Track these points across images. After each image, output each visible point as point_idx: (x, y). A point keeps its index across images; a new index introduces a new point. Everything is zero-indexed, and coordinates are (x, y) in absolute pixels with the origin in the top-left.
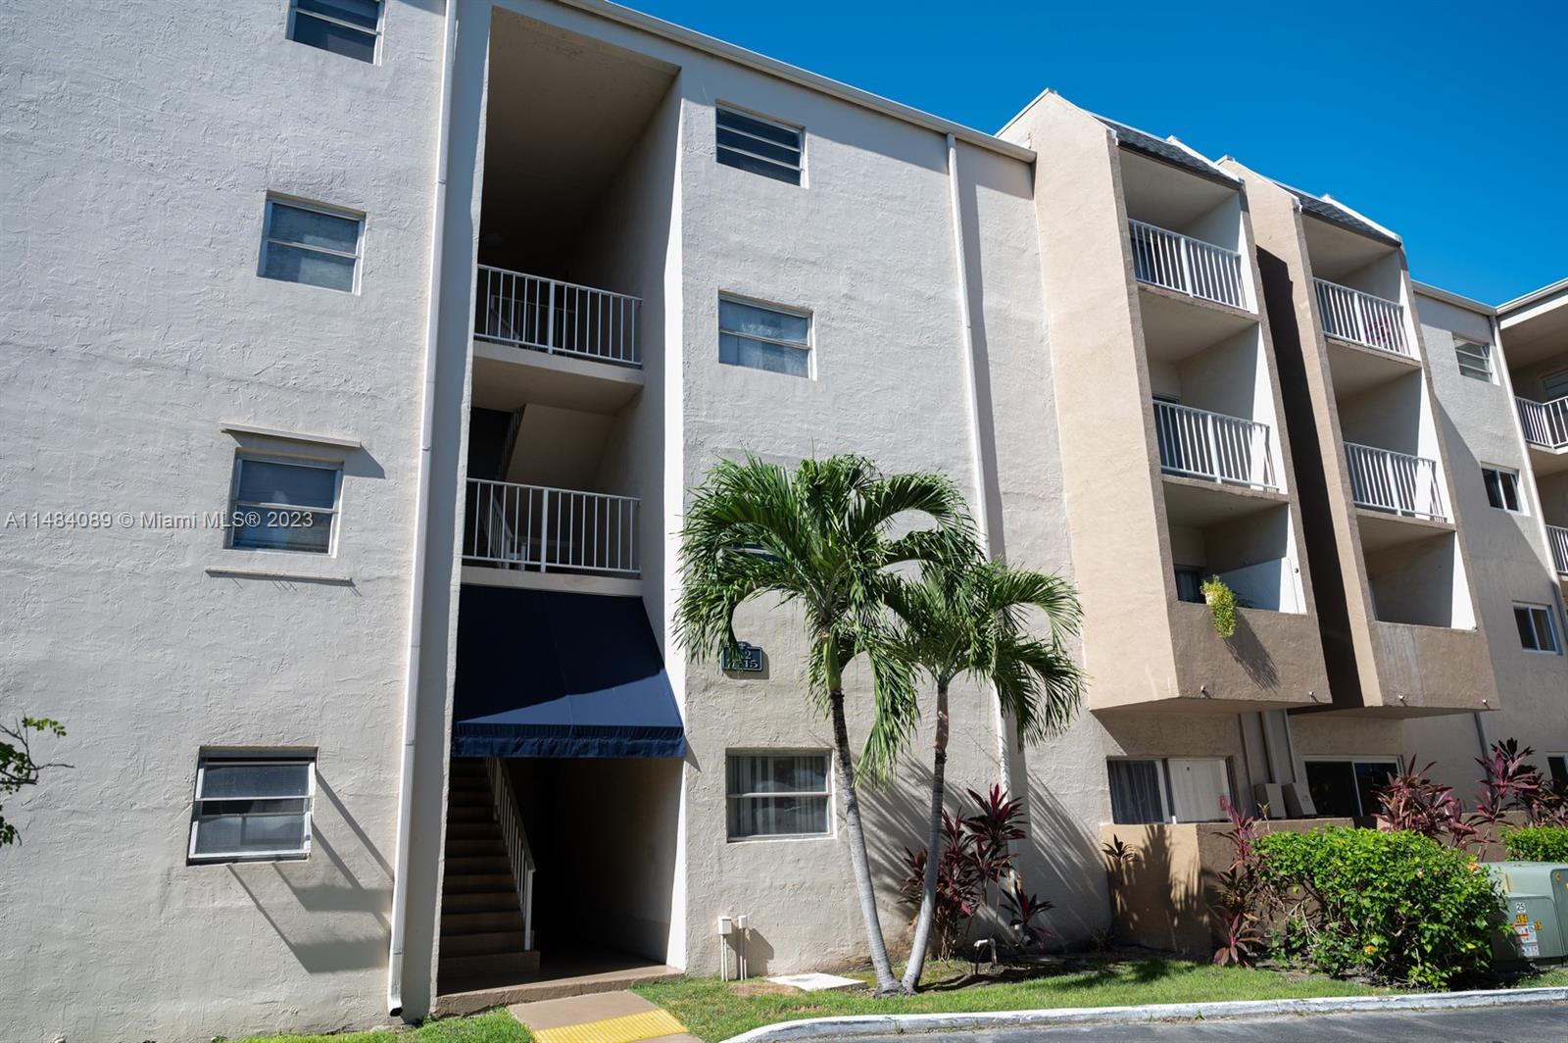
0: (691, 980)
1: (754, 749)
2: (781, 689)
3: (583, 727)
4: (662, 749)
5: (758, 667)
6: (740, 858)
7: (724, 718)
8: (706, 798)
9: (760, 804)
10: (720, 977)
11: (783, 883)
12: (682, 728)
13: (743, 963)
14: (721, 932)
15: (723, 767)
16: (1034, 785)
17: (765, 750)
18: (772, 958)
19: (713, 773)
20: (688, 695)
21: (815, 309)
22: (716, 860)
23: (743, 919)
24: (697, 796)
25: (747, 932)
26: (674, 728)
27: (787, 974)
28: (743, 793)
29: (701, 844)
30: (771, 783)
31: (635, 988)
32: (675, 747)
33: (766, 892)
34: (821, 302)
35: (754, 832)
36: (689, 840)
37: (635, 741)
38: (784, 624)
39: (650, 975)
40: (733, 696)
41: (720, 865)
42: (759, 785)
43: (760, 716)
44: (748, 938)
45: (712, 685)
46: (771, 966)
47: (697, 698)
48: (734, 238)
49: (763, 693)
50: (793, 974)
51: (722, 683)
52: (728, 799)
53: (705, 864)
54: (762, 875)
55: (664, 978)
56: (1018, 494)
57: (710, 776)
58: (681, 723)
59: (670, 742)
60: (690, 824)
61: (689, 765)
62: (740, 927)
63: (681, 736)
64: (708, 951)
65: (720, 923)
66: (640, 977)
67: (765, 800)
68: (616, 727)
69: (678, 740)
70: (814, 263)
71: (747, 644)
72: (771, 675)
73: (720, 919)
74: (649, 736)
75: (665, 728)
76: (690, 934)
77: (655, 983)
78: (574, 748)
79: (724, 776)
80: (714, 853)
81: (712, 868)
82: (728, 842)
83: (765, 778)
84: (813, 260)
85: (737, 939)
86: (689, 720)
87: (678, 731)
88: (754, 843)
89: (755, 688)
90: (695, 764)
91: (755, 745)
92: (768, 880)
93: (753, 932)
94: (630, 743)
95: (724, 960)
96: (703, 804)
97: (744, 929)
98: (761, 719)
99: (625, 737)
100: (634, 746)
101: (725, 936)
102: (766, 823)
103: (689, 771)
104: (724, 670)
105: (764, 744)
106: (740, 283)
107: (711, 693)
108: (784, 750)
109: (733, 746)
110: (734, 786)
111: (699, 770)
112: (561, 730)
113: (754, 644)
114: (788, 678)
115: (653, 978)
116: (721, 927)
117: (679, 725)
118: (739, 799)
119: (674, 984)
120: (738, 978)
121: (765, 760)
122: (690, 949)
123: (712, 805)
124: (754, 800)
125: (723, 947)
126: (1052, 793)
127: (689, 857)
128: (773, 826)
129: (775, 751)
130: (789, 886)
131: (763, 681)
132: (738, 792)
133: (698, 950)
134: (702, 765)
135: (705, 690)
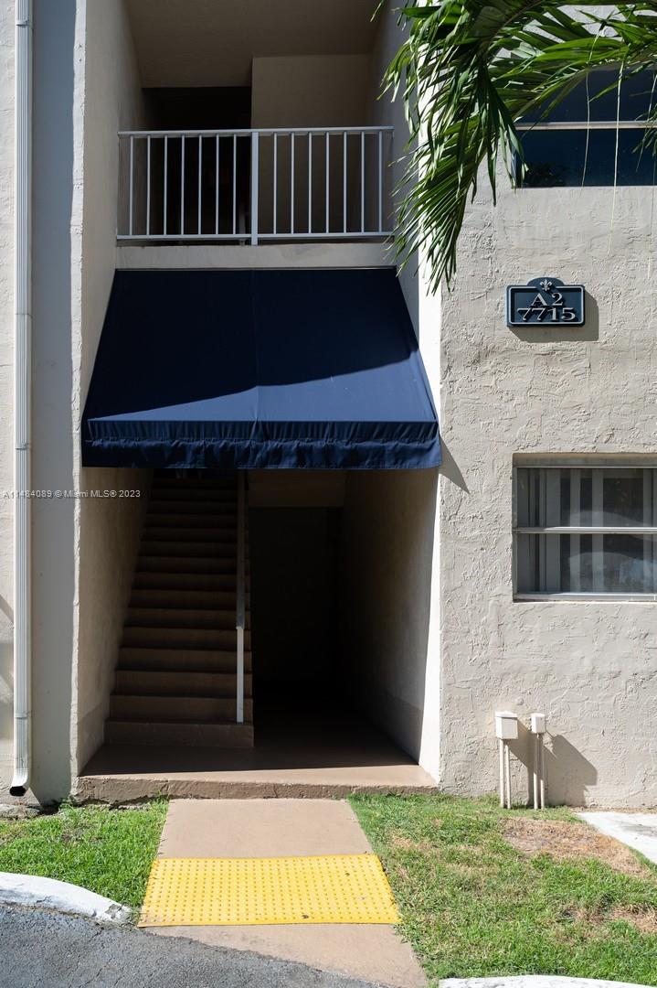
0: (449, 798)
1: (565, 457)
2: (618, 356)
3: (272, 423)
4: (401, 455)
5: (576, 320)
6: (536, 626)
7: (510, 406)
8: (476, 532)
9: (575, 545)
10: (497, 800)
11: (615, 668)
12: (437, 424)
13: (540, 786)
14: (499, 734)
15: (507, 484)
17: (586, 458)
18: (595, 783)
19: (490, 493)
20: (447, 370)
22: (493, 627)
23: (538, 719)
24: (461, 527)
25: (546, 739)
26: (421, 424)
27: (619, 810)
28: (546, 526)
29: (468, 601)
30: (597, 514)
31: (357, 798)
32: (422, 452)
33: (582, 682)
35: (564, 586)
36: (446, 594)
37: (355, 445)
38: (631, 241)
39: (382, 783)
40: (527, 370)
41: (500, 634)
42: (576, 515)
43: (578, 400)
44: (550, 747)
45: (490, 351)
46: (591, 794)
47: (462, 374)
49: (584, 363)
50: (630, 810)
51: (507, 350)
52: (518, 537)
53: (473, 632)
54: (576, 654)
55: (403, 789)
57: (484, 498)
58: (435, 416)
59: (415, 445)
60: (448, 570)
61: (446, 479)
62: (534, 730)
63: (434, 436)
64: (478, 759)
65: (499, 721)
66: (367, 783)
67: (586, 541)
68: (325, 424)
69: (429, 443)
71: (556, 281)
72: (601, 332)
73: (499, 714)
74: (379, 436)
75: (406, 424)
76: (446, 733)
77: (389, 795)
78: (259, 456)
79: (508, 497)
80: (490, 616)
81: (486, 638)
82: (515, 600)
83: (586, 505)
85: (527, 747)
86: (449, 410)
87: (430, 428)
88: (563, 604)
89: (568, 354)
90: (457, 479)
91: (567, 448)
92: (587, 662)
93: (558, 740)
94: (349, 447)
95: (506, 777)
97: (541, 735)
98: (579, 407)
99: (339, 438)
100: (354, 452)
101: (506, 742)
102: (587, 575)
103: (448, 489)
104: (513, 327)
105: (585, 447)
107: (488, 367)
108: (624, 458)
109: (529, 450)
110: (528, 512)
111: (464, 488)
112: (241, 428)
113: (569, 280)
114: (636, 336)
115: (386, 788)
116: (498, 724)
117: (429, 419)
118: (537, 535)
119: (419, 801)
120: (530, 805)
121: (587, 476)
122: (446, 755)
123: (487, 542)
124: (565, 539)
125: (504, 756)
127: (446, 621)
128: (599, 580)
129: (607, 459)
130: (627, 674)
131: (585, 344)
132: (537, 524)
133: (462, 756)
134: (471, 481)
135: (477, 361)
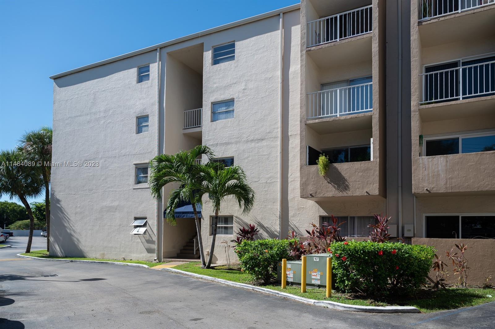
7: (209, 209)
8: (205, 226)
15: (209, 219)
16: (291, 225)
19: (207, 221)
21: (235, 97)
24: (203, 226)
29: (204, 236)
32: (200, 216)
33: (217, 247)
34: (236, 95)
36: (202, 235)
41: (208, 240)
45: (207, 201)
48: (215, 85)
51: (209, 201)
56: (295, 135)
57: (206, 221)
59: (199, 214)
60: (202, 231)
61: (202, 219)
63: (201, 213)
68: (189, 212)
70: (235, 83)
78: (182, 216)
79: (209, 221)
80: (206, 238)
81: (206, 241)
82: (209, 236)
84: (235, 82)
86: (203, 210)
92: (217, 244)
96: (204, 228)
99: (191, 214)
101: (207, 255)
103: (203, 221)
104: (210, 198)
106: (216, 98)
117: (201, 211)
123: (206, 228)
126: (297, 226)
130: (221, 246)
134: (205, 219)
135: (206, 203)
